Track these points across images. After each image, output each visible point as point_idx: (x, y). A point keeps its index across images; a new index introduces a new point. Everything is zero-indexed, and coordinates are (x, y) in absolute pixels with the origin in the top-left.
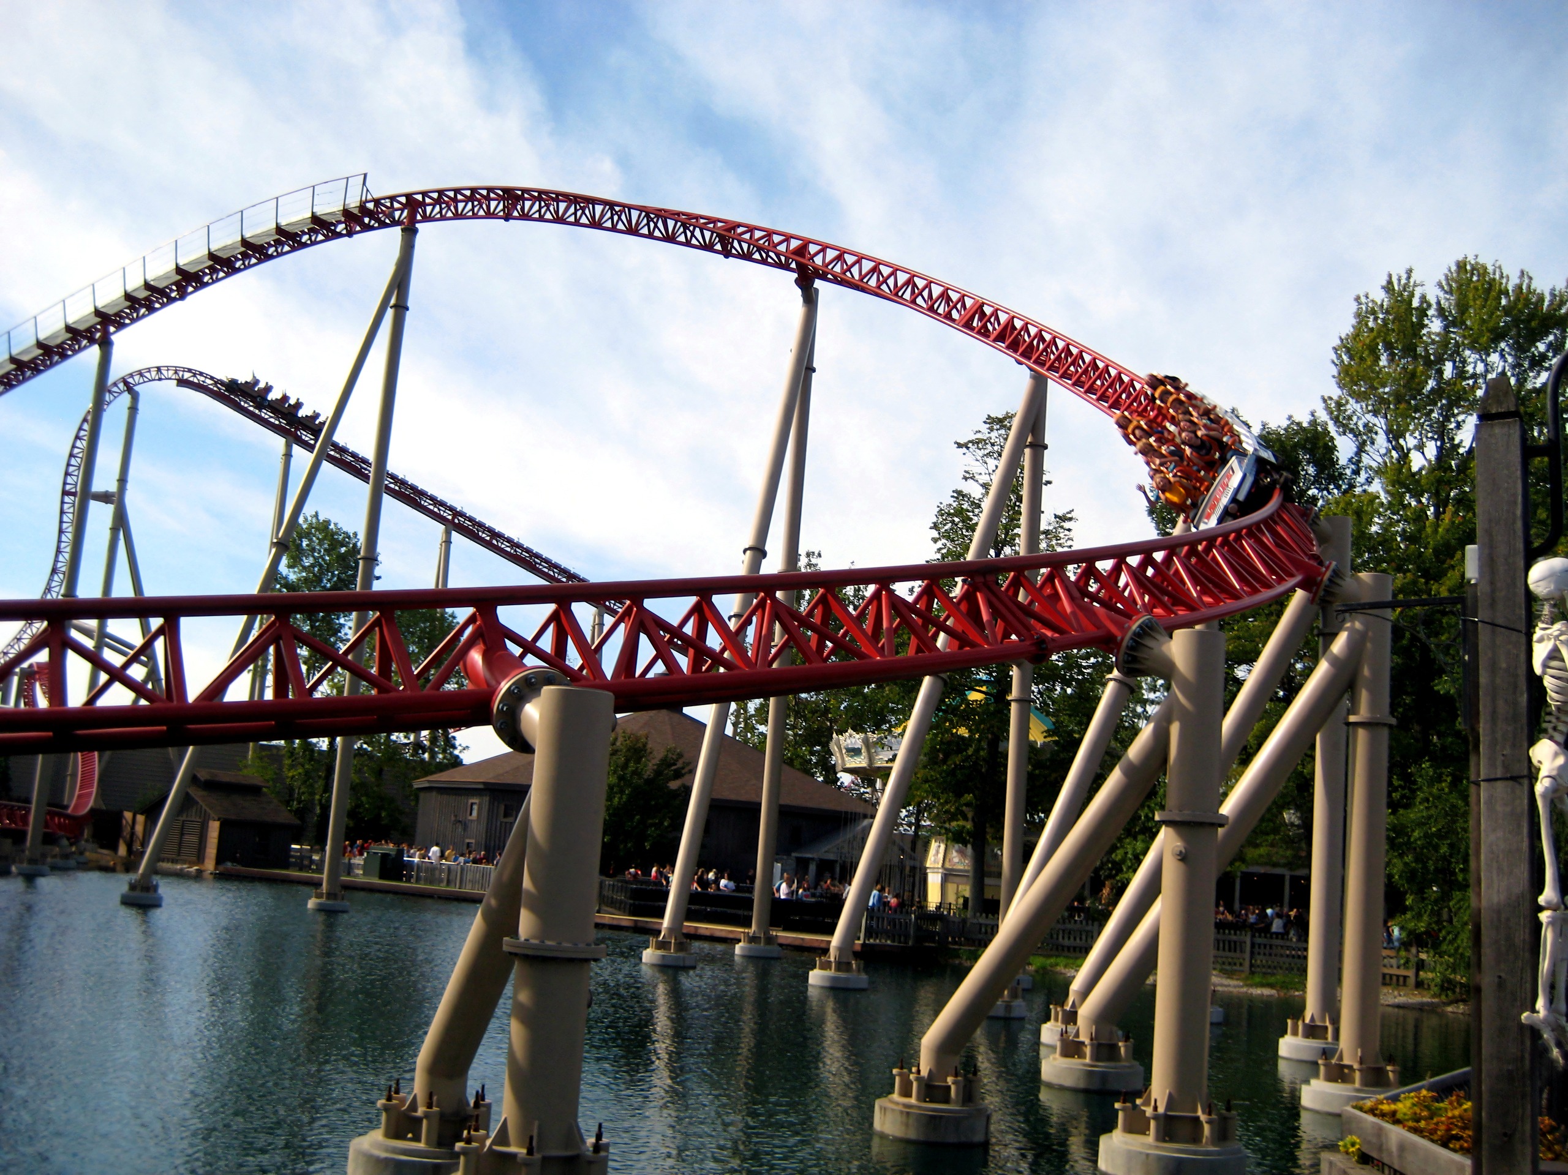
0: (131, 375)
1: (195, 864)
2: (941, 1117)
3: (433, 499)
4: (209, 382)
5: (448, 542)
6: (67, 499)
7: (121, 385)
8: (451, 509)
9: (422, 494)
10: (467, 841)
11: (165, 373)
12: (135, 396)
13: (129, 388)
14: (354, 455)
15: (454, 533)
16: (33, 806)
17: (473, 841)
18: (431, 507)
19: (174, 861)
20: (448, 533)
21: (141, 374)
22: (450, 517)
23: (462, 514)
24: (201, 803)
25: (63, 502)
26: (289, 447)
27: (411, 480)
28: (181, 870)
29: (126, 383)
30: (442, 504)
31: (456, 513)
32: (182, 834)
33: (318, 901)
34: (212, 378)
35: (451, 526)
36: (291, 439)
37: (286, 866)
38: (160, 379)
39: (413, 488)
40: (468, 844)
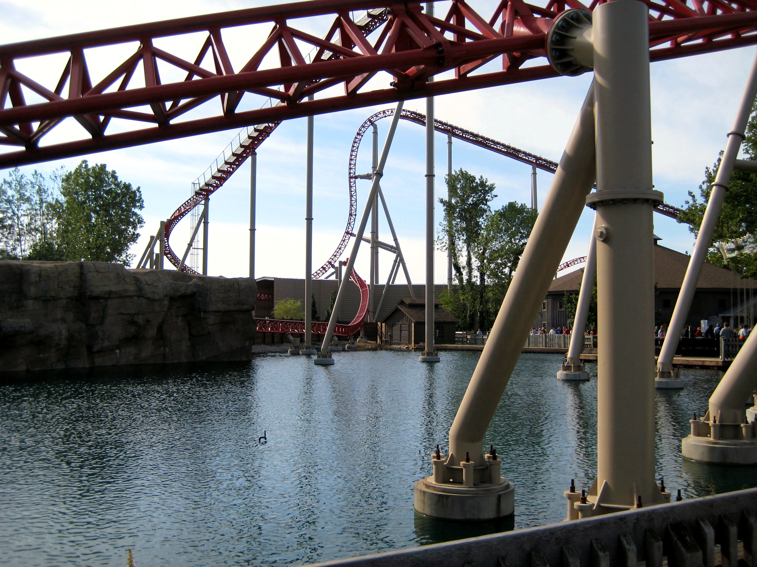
0: (372, 117)
1: (406, 344)
2: (447, 496)
3: (524, 153)
4: (408, 113)
5: (535, 174)
6: (352, 180)
7: (368, 123)
8: (534, 157)
9: (519, 151)
10: (543, 322)
11: (387, 113)
12: (375, 127)
13: (372, 123)
14: (482, 137)
15: (537, 169)
16: (305, 322)
17: (546, 322)
18: (524, 157)
19: (399, 344)
20: (534, 169)
21: (377, 116)
22: (534, 161)
23: (540, 159)
24: (407, 315)
25: (350, 182)
26: (450, 138)
27: (512, 146)
28: (400, 348)
29: (370, 121)
30: (530, 155)
31: (537, 159)
32: (401, 331)
33: (423, 357)
34: (409, 111)
35: (535, 165)
36: (450, 134)
37: (454, 342)
38: (385, 117)
39: (514, 149)
40: (544, 324)
